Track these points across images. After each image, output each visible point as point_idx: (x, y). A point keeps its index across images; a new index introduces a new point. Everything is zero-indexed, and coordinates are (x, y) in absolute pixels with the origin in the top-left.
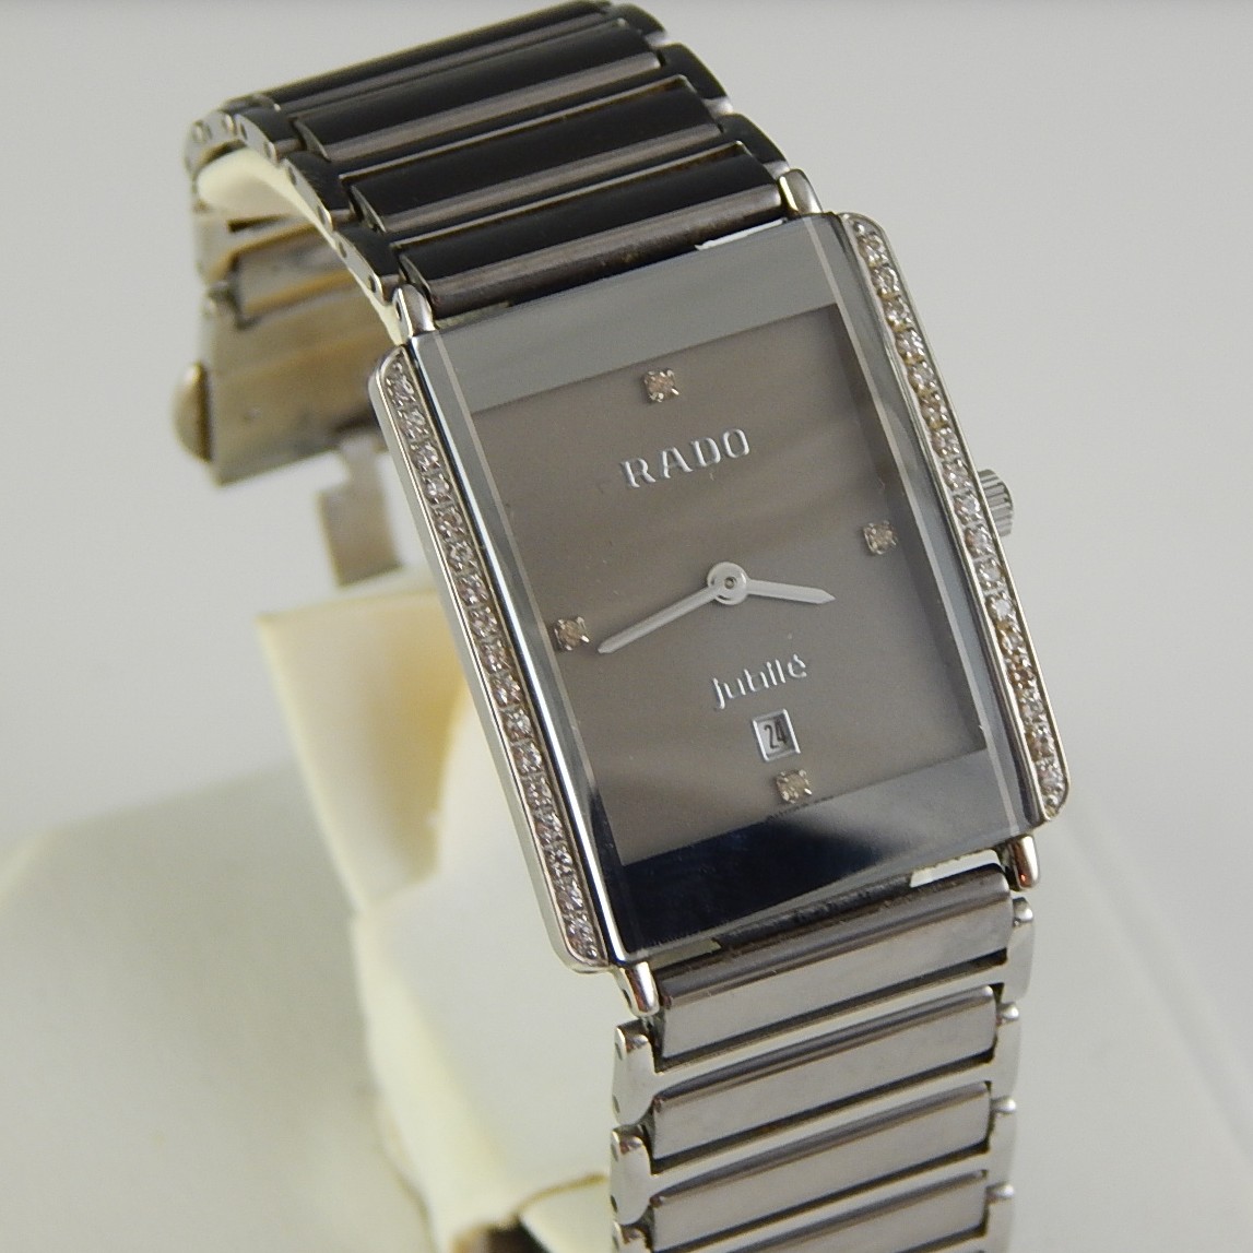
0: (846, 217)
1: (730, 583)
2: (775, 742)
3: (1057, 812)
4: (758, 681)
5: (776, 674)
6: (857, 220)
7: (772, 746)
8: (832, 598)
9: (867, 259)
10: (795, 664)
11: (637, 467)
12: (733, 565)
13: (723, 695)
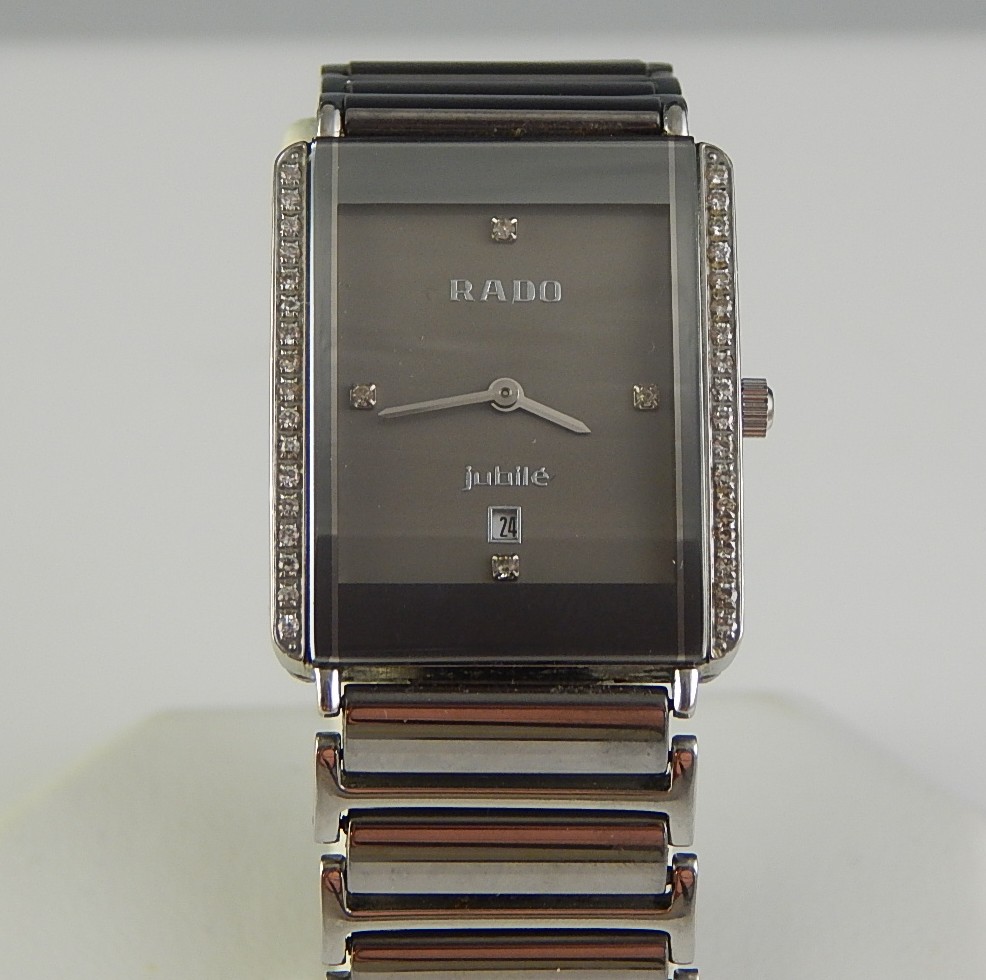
0: (704, 146)
1: (505, 393)
2: (506, 532)
3: (724, 655)
4: (504, 477)
5: (522, 477)
6: (712, 149)
7: (502, 535)
8: (589, 431)
9: (709, 181)
10: (540, 474)
11: (462, 287)
12: (513, 381)
13: (472, 479)
